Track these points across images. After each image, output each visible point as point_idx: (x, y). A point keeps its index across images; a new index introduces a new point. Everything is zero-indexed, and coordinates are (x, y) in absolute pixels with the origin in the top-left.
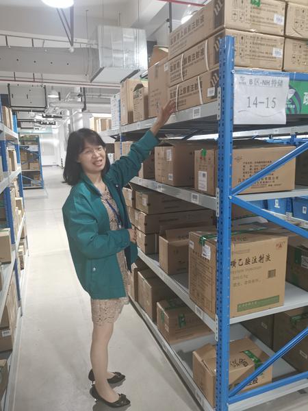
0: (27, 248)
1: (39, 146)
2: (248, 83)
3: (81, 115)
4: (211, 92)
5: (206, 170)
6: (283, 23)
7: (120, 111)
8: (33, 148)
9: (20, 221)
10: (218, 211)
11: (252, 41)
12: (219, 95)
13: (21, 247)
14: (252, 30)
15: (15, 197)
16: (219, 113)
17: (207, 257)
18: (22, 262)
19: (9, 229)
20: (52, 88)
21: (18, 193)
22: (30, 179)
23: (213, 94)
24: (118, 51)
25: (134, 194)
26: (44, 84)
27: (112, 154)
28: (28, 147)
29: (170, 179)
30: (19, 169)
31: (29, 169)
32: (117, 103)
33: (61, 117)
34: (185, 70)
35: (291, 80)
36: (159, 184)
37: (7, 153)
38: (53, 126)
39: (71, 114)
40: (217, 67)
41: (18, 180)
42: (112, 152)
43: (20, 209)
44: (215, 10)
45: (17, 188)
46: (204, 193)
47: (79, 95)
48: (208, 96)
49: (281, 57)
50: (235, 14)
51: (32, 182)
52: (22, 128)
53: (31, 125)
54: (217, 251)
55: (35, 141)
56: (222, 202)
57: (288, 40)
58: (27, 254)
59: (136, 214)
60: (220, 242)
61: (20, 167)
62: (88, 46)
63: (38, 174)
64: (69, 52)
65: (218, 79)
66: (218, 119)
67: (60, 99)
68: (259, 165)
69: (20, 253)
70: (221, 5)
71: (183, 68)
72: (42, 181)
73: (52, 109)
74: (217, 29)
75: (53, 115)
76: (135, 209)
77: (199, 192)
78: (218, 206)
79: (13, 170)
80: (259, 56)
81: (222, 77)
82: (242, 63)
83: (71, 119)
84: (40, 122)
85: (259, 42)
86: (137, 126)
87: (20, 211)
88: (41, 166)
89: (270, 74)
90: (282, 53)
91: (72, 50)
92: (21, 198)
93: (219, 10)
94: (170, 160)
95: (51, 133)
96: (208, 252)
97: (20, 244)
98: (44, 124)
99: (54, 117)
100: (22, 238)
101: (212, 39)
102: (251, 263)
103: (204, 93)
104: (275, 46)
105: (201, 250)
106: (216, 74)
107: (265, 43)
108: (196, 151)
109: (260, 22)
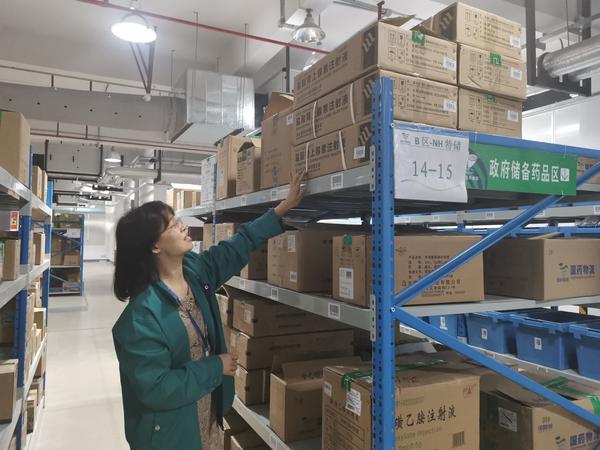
0: (44, 394)
1: (82, 231)
2: (413, 143)
3: (152, 188)
4: (359, 152)
5: (353, 266)
6: (455, 69)
7: (215, 180)
8: (72, 233)
9: (37, 346)
10: (373, 332)
11: (415, 88)
12: (372, 157)
13: (32, 391)
14: (415, 74)
15: (33, 306)
16: (372, 181)
17: (355, 412)
18: (31, 420)
19: (16, 361)
20: (113, 149)
21: (39, 301)
22: (63, 279)
23: (363, 156)
24: (213, 104)
25: (231, 304)
26: (101, 143)
27: (198, 243)
28: (65, 232)
29: (292, 280)
30: (46, 262)
31: (62, 264)
32: (212, 169)
33: (121, 190)
34: (319, 123)
35: (471, 142)
36: (273, 288)
37: (31, 236)
38: (106, 202)
39: (137, 185)
40: (368, 118)
41: (43, 280)
42: (198, 240)
43: (40, 326)
44: (365, 45)
45: (39, 293)
46: (350, 303)
47: (152, 161)
48: (355, 157)
49: (455, 111)
50: (392, 52)
51: (64, 285)
52: (58, 204)
53: (73, 200)
54: (373, 401)
55: (78, 222)
56: (380, 317)
57: (462, 90)
58: (41, 405)
59: (233, 336)
60: (378, 385)
61: (49, 260)
62: (172, 95)
63: (75, 272)
64: (144, 101)
65: (370, 135)
66: (372, 190)
67: (122, 164)
68: (432, 260)
69: (30, 403)
70: (373, 40)
71: (316, 121)
72: (82, 284)
73: (109, 178)
74: (367, 70)
75: (109, 187)
76: (232, 327)
77: (340, 300)
78: (374, 323)
79: (38, 262)
80: (425, 109)
81: (377, 132)
82: (404, 116)
83: (137, 193)
84: (87, 196)
85: (425, 90)
86: (241, 201)
87: (39, 331)
88: (81, 261)
89: (443, 132)
90: (456, 107)
91: (148, 98)
92: (44, 310)
93: (370, 45)
94: (294, 250)
95: (104, 213)
96: (356, 401)
97: (33, 387)
98: (93, 198)
99: (111, 189)
100: (37, 377)
101: (360, 82)
102: (425, 421)
103: (349, 154)
104: (447, 97)
105: (344, 399)
106: (366, 128)
107: (434, 92)
108: (335, 239)
109: (425, 64)
